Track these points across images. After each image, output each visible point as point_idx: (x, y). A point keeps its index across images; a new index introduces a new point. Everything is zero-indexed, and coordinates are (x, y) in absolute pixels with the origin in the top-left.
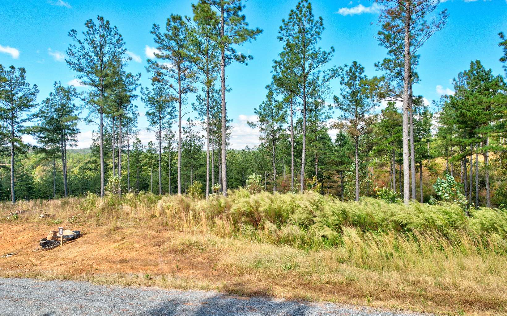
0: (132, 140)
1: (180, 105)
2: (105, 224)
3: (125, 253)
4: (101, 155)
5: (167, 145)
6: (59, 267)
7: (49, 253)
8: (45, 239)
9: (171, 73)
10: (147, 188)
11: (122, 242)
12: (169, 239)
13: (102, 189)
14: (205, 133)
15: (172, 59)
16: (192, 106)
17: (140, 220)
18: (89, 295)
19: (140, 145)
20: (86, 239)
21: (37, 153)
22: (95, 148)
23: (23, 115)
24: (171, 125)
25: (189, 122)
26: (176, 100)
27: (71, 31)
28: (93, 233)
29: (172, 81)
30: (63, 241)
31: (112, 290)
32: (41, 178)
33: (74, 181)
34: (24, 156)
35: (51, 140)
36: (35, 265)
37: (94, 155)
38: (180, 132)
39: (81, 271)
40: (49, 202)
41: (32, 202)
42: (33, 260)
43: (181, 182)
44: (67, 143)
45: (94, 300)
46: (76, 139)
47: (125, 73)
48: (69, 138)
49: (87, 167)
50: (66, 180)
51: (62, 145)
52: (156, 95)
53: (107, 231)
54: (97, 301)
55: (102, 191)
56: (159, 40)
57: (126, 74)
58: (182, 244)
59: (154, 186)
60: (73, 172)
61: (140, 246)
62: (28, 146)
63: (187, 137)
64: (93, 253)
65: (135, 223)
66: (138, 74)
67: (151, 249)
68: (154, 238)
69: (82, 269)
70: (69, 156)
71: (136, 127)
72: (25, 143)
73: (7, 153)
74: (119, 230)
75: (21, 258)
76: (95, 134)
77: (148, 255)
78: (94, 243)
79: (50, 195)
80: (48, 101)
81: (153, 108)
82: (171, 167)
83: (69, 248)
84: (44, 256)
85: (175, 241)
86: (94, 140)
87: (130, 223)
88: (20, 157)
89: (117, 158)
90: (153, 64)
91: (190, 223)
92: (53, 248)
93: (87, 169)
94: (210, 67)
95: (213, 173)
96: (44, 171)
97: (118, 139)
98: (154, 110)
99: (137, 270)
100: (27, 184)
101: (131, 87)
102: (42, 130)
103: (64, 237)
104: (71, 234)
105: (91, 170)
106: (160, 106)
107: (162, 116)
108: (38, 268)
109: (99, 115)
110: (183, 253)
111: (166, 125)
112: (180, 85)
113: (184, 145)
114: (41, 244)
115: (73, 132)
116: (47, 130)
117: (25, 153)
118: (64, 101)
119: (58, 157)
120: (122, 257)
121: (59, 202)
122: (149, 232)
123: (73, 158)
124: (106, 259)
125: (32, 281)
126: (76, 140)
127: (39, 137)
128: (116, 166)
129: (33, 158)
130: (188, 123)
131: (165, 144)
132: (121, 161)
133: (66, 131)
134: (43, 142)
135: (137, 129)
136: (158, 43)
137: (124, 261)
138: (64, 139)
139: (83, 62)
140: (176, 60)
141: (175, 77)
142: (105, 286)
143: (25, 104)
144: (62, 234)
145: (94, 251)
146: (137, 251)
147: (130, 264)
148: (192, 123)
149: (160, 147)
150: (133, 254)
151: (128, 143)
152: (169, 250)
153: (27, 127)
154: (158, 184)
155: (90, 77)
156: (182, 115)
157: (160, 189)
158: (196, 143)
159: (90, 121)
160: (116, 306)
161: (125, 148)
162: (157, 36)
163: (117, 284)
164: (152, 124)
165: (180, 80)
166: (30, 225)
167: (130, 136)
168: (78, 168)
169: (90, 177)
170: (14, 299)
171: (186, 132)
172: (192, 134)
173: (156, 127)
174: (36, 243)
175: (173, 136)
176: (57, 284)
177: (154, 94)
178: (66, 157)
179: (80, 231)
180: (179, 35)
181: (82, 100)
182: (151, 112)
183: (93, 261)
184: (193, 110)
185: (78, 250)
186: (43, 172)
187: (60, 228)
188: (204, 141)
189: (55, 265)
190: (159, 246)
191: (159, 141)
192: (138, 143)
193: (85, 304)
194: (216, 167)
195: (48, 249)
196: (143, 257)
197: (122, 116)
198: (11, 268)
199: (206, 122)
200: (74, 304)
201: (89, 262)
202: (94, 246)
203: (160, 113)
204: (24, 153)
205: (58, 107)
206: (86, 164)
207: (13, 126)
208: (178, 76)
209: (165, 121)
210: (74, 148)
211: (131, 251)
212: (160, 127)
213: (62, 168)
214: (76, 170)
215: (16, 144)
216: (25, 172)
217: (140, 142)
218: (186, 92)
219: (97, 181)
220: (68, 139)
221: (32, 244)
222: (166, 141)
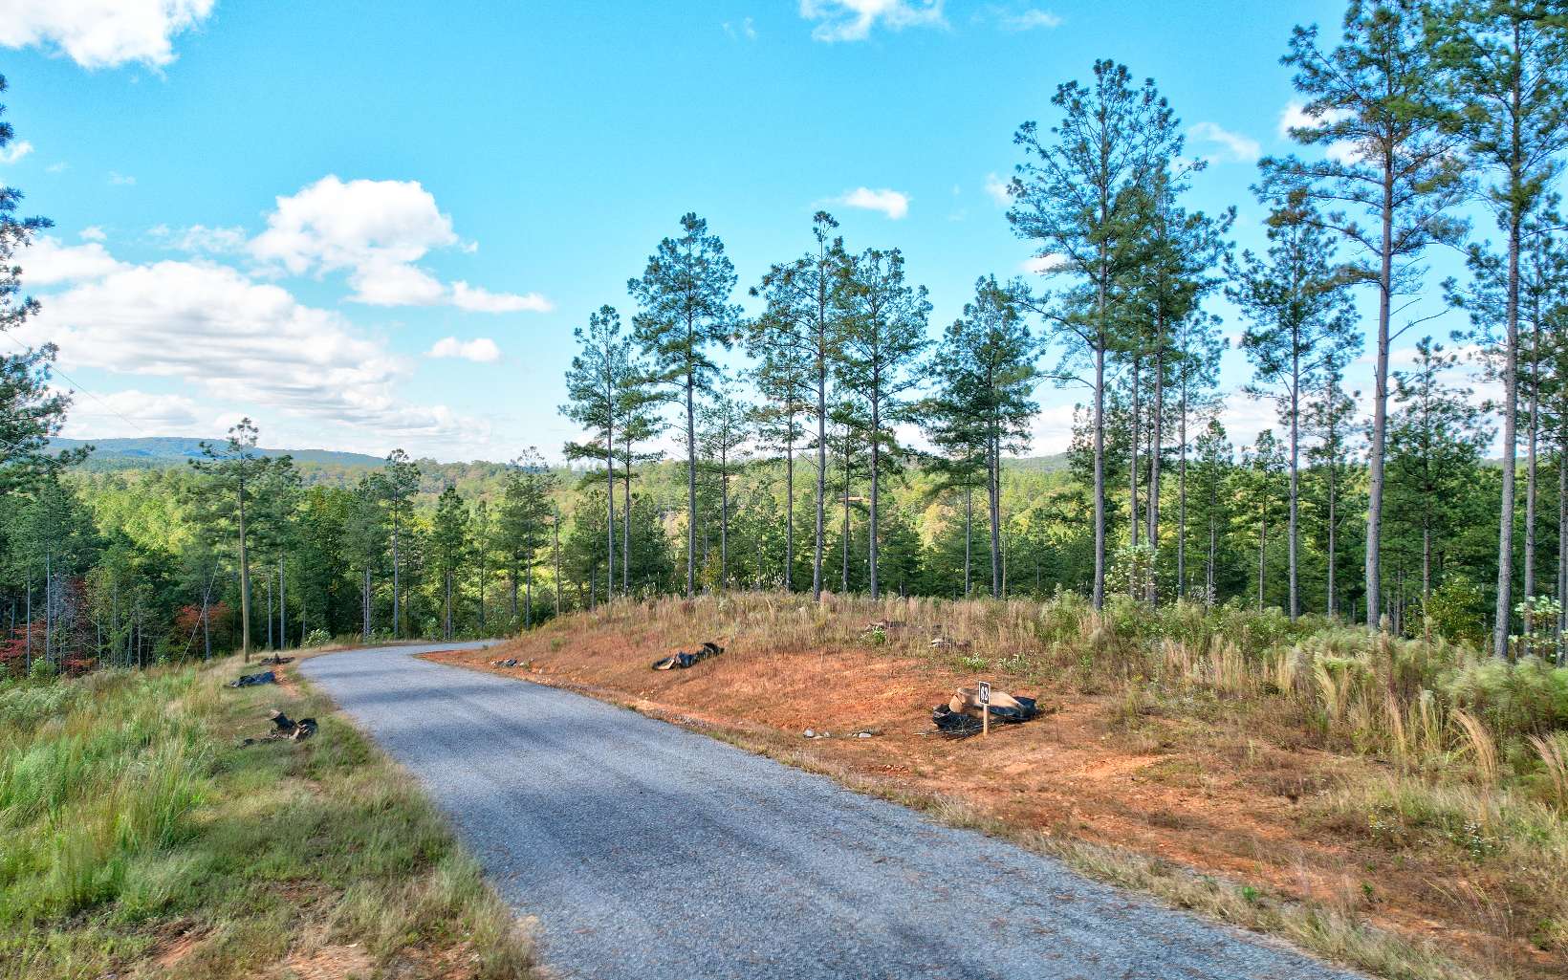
0: (1196, 429)
1: (1387, 293)
2: (1108, 693)
3: (1170, 797)
4: (1096, 476)
5: (1321, 443)
6: (981, 796)
7: (956, 750)
8: (945, 708)
9: (1356, 185)
10: (1244, 588)
11: (1160, 758)
12: (1330, 781)
13: (1097, 579)
14: (1498, 392)
15: (1362, 132)
16: (1445, 292)
17: (1222, 694)
18: (1064, 901)
19: (1224, 443)
20: (1053, 726)
21: (927, 472)
22: (1081, 456)
23: (898, 372)
24: (1340, 372)
25: (1425, 352)
26: (1372, 276)
27: (1022, 127)
28: (1072, 713)
29: (1356, 213)
30: (989, 721)
31: (1131, 906)
32: (936, 538)
33: (1018, 550)
34: (898, 477)
35: (963, 437)
36: (923, 775)
37: (1077, 478)
38: (1382, 395)
39: (1038, 821)
40: (956, 605)
41: (914, 602)
42: (918, 758)
43: (1379, 577)
44: (1004, 442)
45: (1075, 923)
46: (1026, 430)
47: (1181, 214)
48: (1010, 427)
49: (1054, 510)
50: (997, 547)
51: (990, 447)
52: (1281, 271)
53: (1113, 713)
54: (1087, 927)
55: (1096, 590)
56: (1314, 79)
57: (1187, 218)
58: (1388, 811)
59: (1267, 583)
60: (1017, 524)
61: (1223, 783)
62: (908, 453)
63: (1411, 411)
64: (1073, 775)
65: (1202, 703)
66: (1227, 213)
67: (1262, 803)
68: (1270, 765)
69: (1041, 816)
70: (1007, 477)
71: (1214, 384)
72: (903, 445)
73: (862, 470)
74: (1151, 718)
75: (891, 747)
76: (1083, 413)
77: (1251, 823)
78: (1076, 743)
79: (957, 586)
80: (958, 327)
81: (1268, 317)
82: (1338, 519)
83: (1006, 744)
84: (943, 755)
85: (1357, 792)
86: (1078, 432)
87: (1186, 700)
88: (890, 481)
89: (1145, 488)
90: (1283, 168)
91: (1421, 735)
92: (964, 737)
93: (1056, 516)
94: (1528, 133)
95: (1529, 552)
96: (943, 517)
97: (1151, 427)
98: (1275, 326)
99: (1214, 862)
100: (904, 553)
101: (1201, 257)
102: (943, 408)
103: (992, 710)
104: (1010, 705)
105: (1065, 519)
106: (1295, 307)
107: (1303, 341)
108: (930, 783)
109: (1095, 354)
110: (1388, 843)
111: (1321, 371)
112: (1389, 221)
113: (1397, 441)
114: (935, 720)
115: (1020, 412)
116: (952, 409)
117: (901, 472)
118: (999, 325)
119: (981, 482)
120: (1161, 808)
121: (978, 607)
122: (1252, 743)
123: (1017, 486)
124: (1110, 802)
125: (915, 820)
126: (1026, 433)
127: (934, 429)
128: (1141, 512)
129: (920, 482)
130: (1421, 357)
131: (1315, 440)
132: (1158, 496)
133: (1002, 409)
134: (946, 440)
135: (1216, 390)
136: (1310, 88)
137: (1162, 821)
138: (995, 433)
139: (1053, 207)
140: (1376, 134)
141: (1372, 198)
142: (1108, 887)
143: (905, 344)
144: (987, 702)
145: (1074, 767)
146: (1210, 796)
147: (1188, 836)
148: (1439, 354)
149: (1296, 449)
150: (1195, 805)
151: (1183, 437)
152: (1331, 822)
153: (907, 404)
154: (1285, 577)
155: (1071, 246)
156: (1392, 333)
157: (1292, 595)
158: (1448, 434)
159: (1066, 378)
160: (1144, 963)
161: (1172, 456)
162: (1308, 66)
163: (1147, 891)
164: (1266, 371)
165: (1390, 205)
166: (913, 662)
167: (1190, 416)
168: (1028, 512)
169: (1059, 541)
170: (876, 856)
171: (1406, 393)
172: (1434, 396)
173: (1279, 381)
174: (924, 713)
175: (1348, 406)
176: (976, 845)
177: (1273, 270)
178: (998, 482)
179: (1034, 701)
180: (1396, 40)
181: (1047, 316)
182: (1261, 330)
183: (1073, 799)
184: (1444, 305)
185: (1030, 756)
186: (940, 521)
187: (982, 685)
188: (1493, 425)
189: (970, 785)
190: (1294, 798)
191: (1290, 428)
192: (1215, 437)
193: (1052, 926)
194: (1542, 529)
195: (951, 737)
196: (1235, 824)
197: (1165, 355)
198: (870, 770)
199: (1505, 349)
200: (1022, 915)
201: (1059, 797)
202: (1077, 753)
203: (1295, 332)
204: (899, 472)
205: (985, 344)
206: (1054, 501)
207: (875, 402)
208: (1381, 190)
209: (1315, 356)
210: (1022, 456)
211: (1191, 795)
212: (1296, 382)
213: (988, 513)
214: (1022, 519)
215: (884, 448)
216: (901, 519)
217: (1222, 433)
218: (1419, 244)
219: (1081, 552)
220: (1005, 433)
221: (916, 714)
222: (1318, 429)
